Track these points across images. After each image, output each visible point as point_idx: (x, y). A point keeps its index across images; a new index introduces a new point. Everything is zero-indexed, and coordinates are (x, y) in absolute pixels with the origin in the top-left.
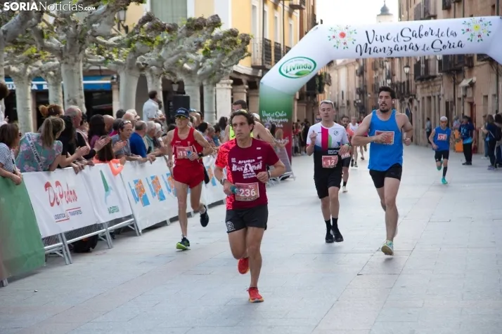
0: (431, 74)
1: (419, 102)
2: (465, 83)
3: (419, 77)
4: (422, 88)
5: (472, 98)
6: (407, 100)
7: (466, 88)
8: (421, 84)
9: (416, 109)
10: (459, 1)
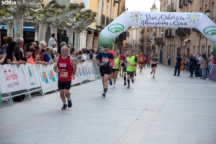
0: (172, 35)
1: (166, 47)
2: (186, 40)
3: (167, 36)
4: (168, 41)
5: (189, 47)
6: (161, 46)
7: (186, 42)
8: (168, 39)
9: (165, 50)
10: (186, 5)
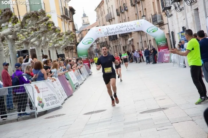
1: (112, 48)
3: (111, 39)
4: (113, 43)
5: (133, 44)
7: (130, 41)
9: (111, 50)
10: (123, 13)
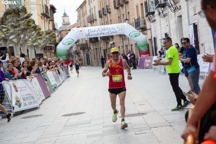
1: (92, 50)
2: (111, 43)
3: (92, 42)
6: (87, 50)
7: (111, 45)
8: (93, 44)
9: (91, 53)
10: (105, 15)
